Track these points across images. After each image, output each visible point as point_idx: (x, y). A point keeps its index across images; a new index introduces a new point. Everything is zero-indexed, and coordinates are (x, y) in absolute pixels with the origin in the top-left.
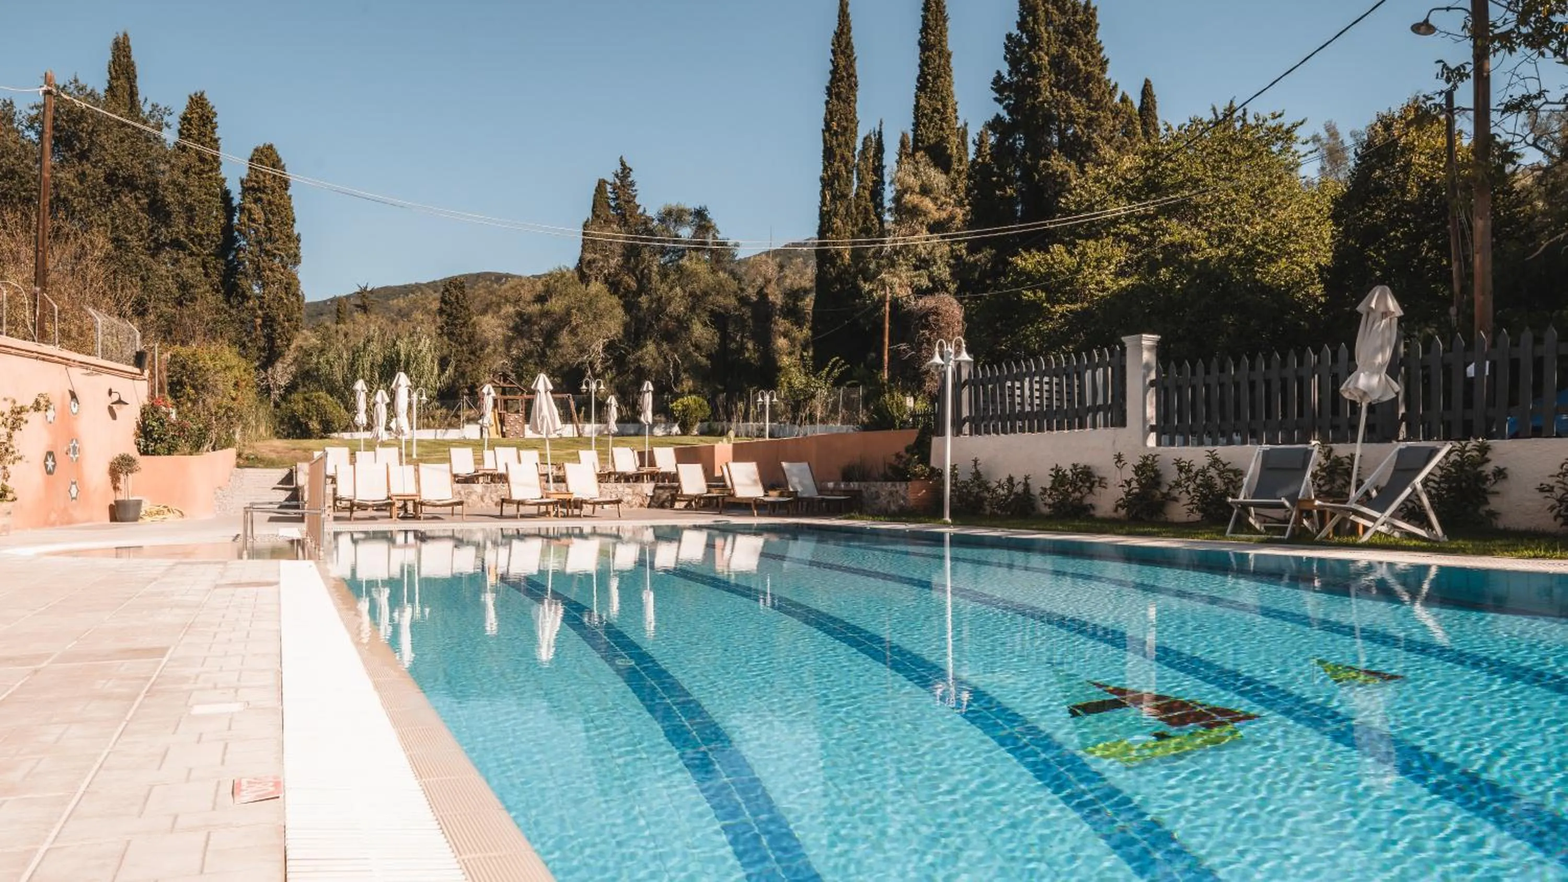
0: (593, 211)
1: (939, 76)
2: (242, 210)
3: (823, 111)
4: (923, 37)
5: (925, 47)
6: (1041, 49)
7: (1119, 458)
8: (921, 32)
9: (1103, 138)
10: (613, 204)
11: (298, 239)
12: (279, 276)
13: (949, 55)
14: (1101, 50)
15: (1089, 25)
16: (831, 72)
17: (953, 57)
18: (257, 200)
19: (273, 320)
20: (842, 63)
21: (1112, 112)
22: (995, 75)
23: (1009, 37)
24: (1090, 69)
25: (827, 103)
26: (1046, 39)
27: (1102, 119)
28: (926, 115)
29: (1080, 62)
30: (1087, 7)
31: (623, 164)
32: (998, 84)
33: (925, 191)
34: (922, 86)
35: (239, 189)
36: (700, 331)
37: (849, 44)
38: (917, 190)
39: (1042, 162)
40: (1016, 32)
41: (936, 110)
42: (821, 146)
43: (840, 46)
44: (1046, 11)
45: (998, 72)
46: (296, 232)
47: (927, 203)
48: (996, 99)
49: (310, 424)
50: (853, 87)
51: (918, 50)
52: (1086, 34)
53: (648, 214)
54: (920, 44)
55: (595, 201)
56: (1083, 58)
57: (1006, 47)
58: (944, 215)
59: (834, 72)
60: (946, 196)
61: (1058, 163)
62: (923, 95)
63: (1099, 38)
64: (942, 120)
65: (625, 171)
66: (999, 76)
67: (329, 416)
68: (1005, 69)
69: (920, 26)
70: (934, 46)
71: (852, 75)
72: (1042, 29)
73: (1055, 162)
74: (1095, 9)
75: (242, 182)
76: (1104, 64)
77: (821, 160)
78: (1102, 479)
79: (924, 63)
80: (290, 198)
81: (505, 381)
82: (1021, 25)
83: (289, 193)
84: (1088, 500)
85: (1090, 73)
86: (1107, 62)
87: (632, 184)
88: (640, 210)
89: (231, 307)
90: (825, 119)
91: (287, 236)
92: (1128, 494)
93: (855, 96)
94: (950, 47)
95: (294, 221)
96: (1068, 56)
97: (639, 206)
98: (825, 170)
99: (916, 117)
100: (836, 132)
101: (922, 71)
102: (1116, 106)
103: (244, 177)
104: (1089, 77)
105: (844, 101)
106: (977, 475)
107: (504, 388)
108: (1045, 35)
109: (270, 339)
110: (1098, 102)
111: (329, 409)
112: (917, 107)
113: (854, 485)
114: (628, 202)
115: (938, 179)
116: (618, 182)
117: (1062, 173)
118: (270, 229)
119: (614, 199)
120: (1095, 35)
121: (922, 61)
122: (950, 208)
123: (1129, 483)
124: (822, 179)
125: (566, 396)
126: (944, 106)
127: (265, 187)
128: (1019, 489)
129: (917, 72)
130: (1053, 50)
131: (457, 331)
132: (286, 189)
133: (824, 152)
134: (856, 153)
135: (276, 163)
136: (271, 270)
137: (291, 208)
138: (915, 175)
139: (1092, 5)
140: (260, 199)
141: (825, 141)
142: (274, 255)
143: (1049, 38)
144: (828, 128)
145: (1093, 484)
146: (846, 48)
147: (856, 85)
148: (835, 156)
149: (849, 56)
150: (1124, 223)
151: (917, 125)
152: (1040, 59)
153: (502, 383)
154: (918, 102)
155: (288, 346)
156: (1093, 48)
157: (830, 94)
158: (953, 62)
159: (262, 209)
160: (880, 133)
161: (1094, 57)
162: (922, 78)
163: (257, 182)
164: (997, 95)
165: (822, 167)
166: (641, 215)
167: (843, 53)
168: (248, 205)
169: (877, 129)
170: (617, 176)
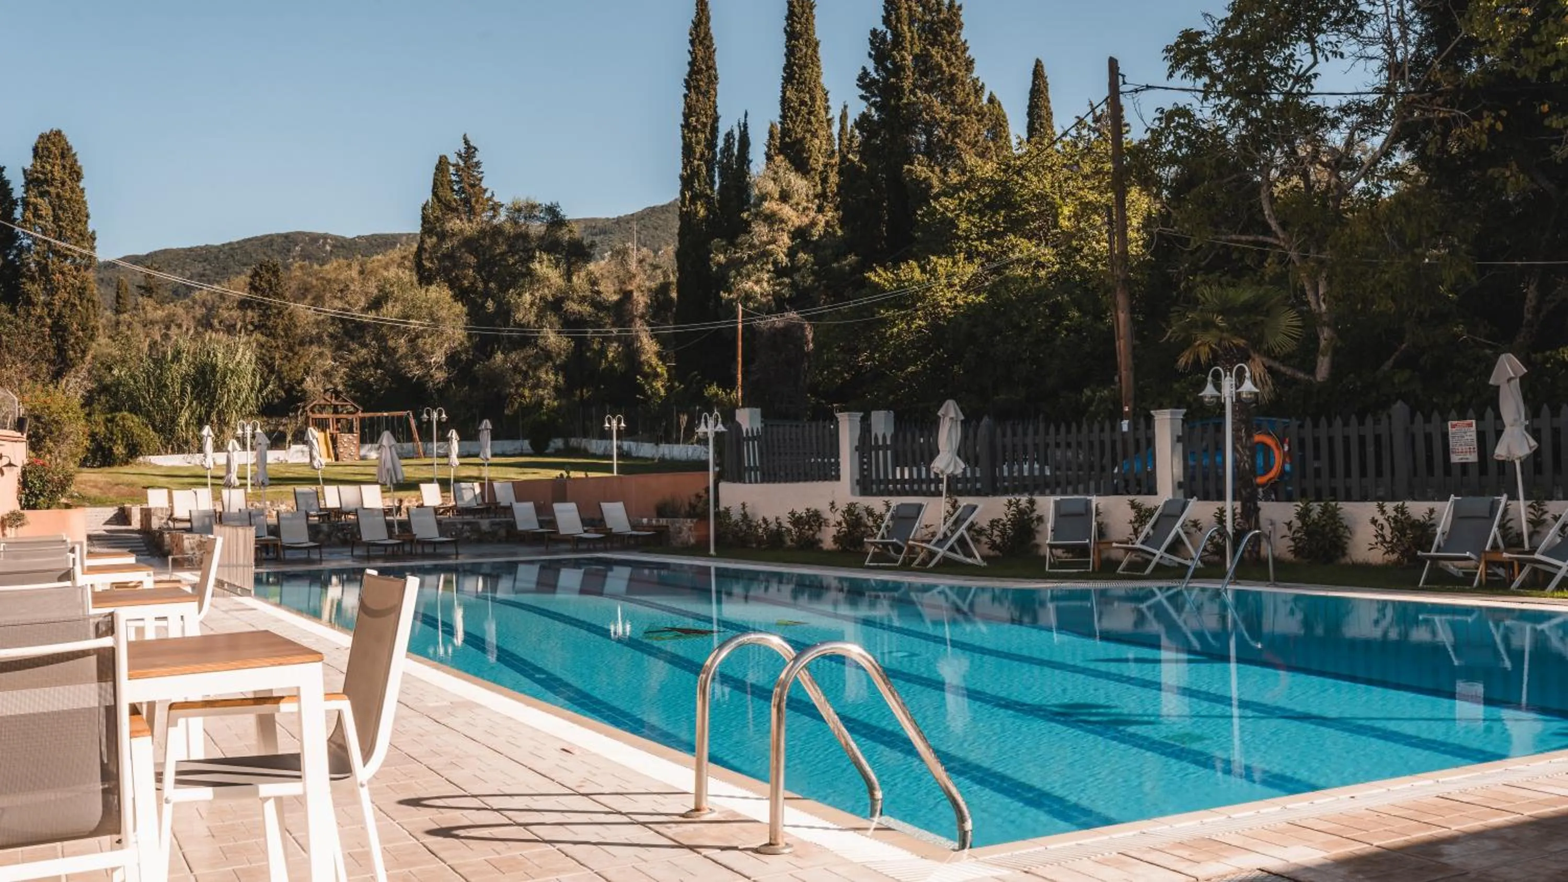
0: (435, 193)
1: (806, 66)
2: (26, 204)
3: (681, 106)
4: (788, 25)
5: (791, 35)
6: (903, 48)
7: (832, 504)
8: (787, 19)
9: (968, 143)
10: (456, 188)
11: (93, 238)
12: (71, 280)
13: (817, 44)
14: (966, 49)
15: (952, 23)
16: (689, 63)
17: (821, 45)
18: (42, 194)
19: (65, 329)
20: (700, 54)
21: (977, 115)
22: (861, 72)
23: (874, 33)
24: (955, 71)
25: (686, 96)
26: (908, 38)
27: (965, 124)
28: (793, 108)
29: (944, 64)
30: (951, 5)
31: (466, 142)
32: (864, 81)
33: (785, 197)
34: (789, 79)
35: (22, 181)
36: (552, 338)
37: (707, 34)
38: (777, 196)
39: (906, 167)
40: (881, 27)
41: (803, 103)
42: (680, 143)
43: (698, 36)
44: (910, 8)
45: (864, 68)
46: (90, 230)
47: (786, 211)
48: (862, 97)
49: (115, 449)
50: (713, 80)
51: (783, 38)
52: (950, 33)
53: (496, 199)
54: (786, 31)
55: (435, 180)
56: (947, 59)
57: (872, 43)
58: (806, 221)
59: (692, 64)
60: (808, 201)
61: (920, 169)
62: (789, 87)
63: (963, 38)
64: (810, 113)
65: (469, 151)
66: (865, 73)
67: (136, 440)
68: (871, 66)
69: (786, 12)
70: (801, 35)
71: (711, 68)
72: (906, 28)
73: (919, 168)
74: (960, 7)
75: (25, 171)
76: (969, 64)
77: (680, 156)
78: (826, 520)
79: (791, 52)
80: (82, 190)
81: (336, 399)
82: (886, 21)
83: (81, 185)
84: (818, 536)
85: (953, 75)
86: (972, 62)
87: (478, 164)
88: (488, 195)
89: (17, 316)
90: (684, 114)
91: (81, 235)
92: (839, 532)
93: (715, 90)
94: (818, 36)
95: (87, 216)
96: (932, 57)
97: (485, 190)
98: (685, 168)
99: (783, 110)
100: (695, 127)
101: (788, 60)
102: (981, 108)
103: (28, 167)
104: (952, 80)
105: (704, 96)
106: (745, 516)
107: (336, 407)
108: (908, 35)
109: (60, 350)
110: (963, 103)
111: (136, 431)
112: (784, 101)
113: (663, 521)
114: (473, 186)
115: (799, 184)
116: (461, 163)
117: (925, 179)
118: (59, 226)
119: (457, 182)
120: (959, 35)
121: (788, 50)
122: (812, 214)
123: (840, 524)
124: (682, 177)
125: (404, 413)
126: (813, 99)
127: (54, 179)
128: (773, 526)
129: (783, 61)
130: (917, 50)
131: (270, 324)
132: (78, 180)
133: (683, 148)
134: (718, 150)
135: (66, 152)
136: (63, 273)
137: (84, 202)
138: (774, 180)
139: (957, 3)
140: (48, 193)
141: (684, 137)
142: (66, 257)
143: (912, 38)
144: (686, 126)
145: (820, 525)
146: (704, 38)
147: (716, 78)
148: (695, 153)
149: (708, 47)
150: (976, 240)
151: (784, 117)
152: (903, 58)
153: (333, 401)
154: (784, 92)
155: (82, 358)
156: (956, 49)
157: (688, 87)
158: (821, 51)
159: (50, 203)
160: (745, 125)
161: (958, 58)
162: (788, 67)
163: (43, 173)
164: (863, 92)
165: (681, 165)
166: (489, 199)
167: (701, 43)
168: (32, 200)
169: (742, 121)
170: (460, 156)
